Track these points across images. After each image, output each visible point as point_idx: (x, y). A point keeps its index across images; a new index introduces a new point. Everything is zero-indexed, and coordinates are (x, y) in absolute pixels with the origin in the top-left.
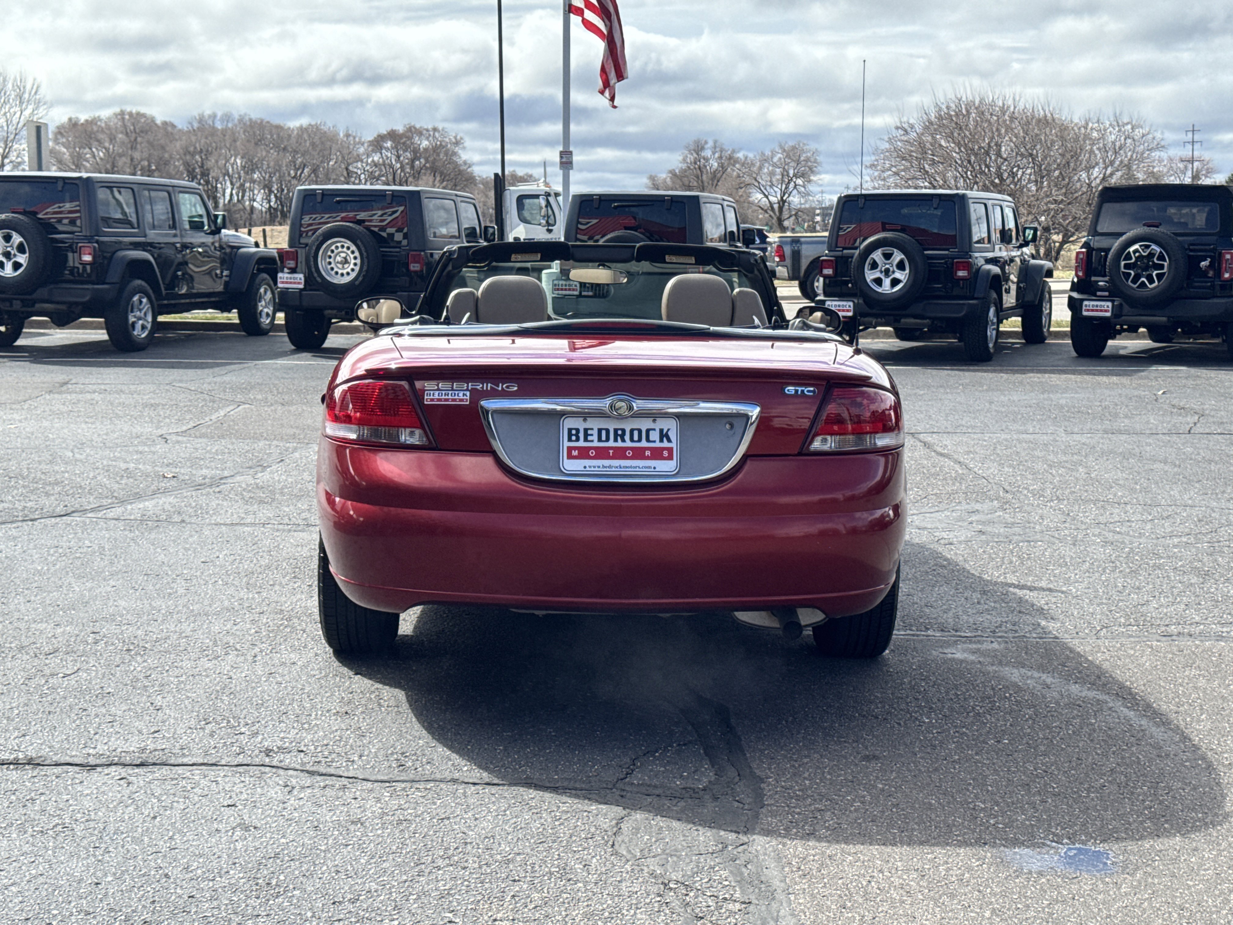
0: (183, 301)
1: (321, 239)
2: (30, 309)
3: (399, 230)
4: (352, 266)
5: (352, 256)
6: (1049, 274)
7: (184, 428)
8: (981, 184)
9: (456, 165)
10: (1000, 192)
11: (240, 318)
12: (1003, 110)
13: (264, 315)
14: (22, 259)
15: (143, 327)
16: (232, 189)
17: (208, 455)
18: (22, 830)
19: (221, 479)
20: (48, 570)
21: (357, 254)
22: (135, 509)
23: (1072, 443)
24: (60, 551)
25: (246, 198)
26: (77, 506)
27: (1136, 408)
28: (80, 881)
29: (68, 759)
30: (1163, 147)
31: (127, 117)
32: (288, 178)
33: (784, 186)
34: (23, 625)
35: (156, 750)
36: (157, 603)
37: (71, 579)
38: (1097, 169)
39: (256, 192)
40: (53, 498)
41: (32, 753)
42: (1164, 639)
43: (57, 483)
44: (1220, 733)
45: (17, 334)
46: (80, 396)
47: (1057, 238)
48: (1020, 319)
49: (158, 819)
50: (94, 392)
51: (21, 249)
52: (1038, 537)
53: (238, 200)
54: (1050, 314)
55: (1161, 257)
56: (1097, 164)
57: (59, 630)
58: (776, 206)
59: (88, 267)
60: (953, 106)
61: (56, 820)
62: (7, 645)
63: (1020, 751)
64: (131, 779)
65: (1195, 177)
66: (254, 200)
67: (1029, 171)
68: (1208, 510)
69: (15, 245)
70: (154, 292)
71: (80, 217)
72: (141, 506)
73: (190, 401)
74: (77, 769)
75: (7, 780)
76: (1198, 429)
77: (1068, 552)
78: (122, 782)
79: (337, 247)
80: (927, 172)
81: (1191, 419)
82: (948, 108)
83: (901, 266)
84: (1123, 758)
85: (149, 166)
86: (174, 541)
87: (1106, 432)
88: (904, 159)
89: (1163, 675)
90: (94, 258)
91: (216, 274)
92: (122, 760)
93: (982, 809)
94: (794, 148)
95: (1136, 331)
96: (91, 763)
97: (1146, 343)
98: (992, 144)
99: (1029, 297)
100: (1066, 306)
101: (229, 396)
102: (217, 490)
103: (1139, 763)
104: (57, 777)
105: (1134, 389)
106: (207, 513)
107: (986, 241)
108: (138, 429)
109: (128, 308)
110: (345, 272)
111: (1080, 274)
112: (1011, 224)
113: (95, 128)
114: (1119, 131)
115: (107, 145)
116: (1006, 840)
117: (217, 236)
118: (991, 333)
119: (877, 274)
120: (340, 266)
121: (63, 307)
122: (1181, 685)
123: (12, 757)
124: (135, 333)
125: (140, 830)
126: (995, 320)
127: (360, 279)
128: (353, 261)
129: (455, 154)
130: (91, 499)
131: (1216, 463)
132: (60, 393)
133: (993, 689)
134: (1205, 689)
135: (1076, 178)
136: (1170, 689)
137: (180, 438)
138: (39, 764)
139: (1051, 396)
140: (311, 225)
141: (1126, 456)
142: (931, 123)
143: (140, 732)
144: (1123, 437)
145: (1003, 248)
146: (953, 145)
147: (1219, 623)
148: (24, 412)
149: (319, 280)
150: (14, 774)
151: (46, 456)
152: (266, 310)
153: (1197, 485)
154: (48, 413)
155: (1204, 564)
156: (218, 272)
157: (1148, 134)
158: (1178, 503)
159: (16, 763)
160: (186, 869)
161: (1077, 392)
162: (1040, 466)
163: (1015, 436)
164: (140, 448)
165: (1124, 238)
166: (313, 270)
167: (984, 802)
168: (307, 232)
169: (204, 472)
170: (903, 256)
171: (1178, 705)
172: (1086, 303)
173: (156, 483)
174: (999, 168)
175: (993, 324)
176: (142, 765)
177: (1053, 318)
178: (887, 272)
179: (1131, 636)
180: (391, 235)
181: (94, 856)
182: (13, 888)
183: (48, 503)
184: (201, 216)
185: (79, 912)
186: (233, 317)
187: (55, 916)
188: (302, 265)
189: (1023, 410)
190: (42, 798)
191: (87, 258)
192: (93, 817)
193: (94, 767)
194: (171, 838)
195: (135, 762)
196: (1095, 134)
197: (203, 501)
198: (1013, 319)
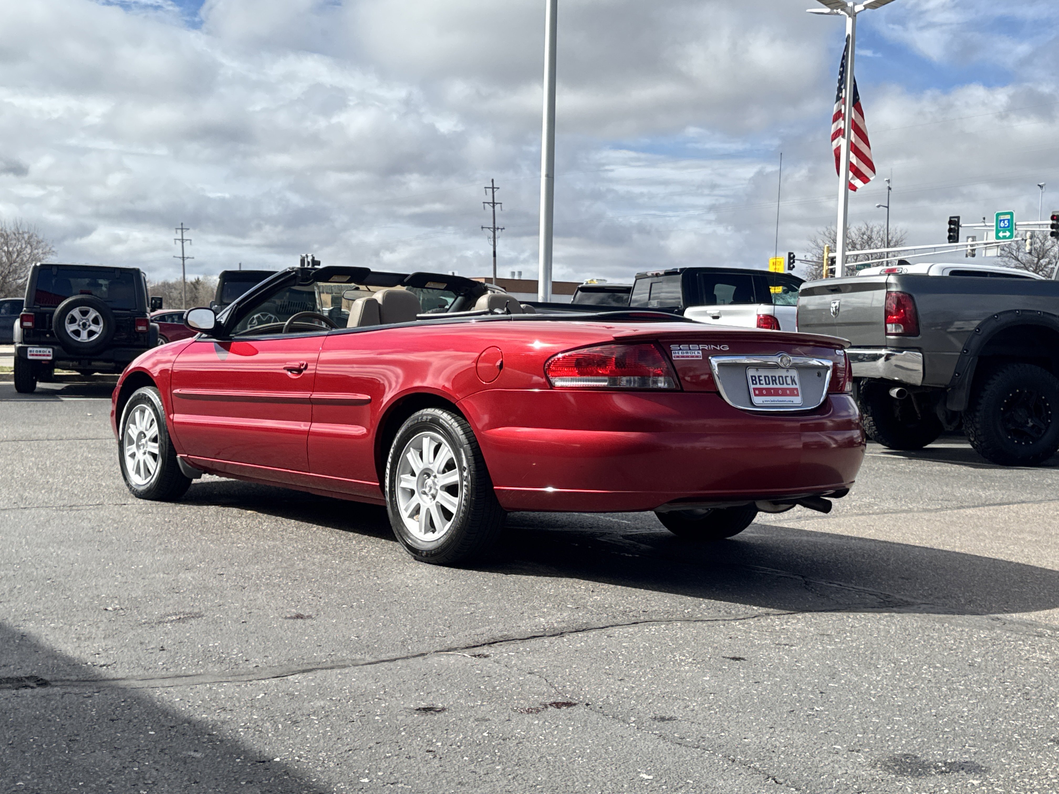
170: (98, 314)
178: (84, 325)
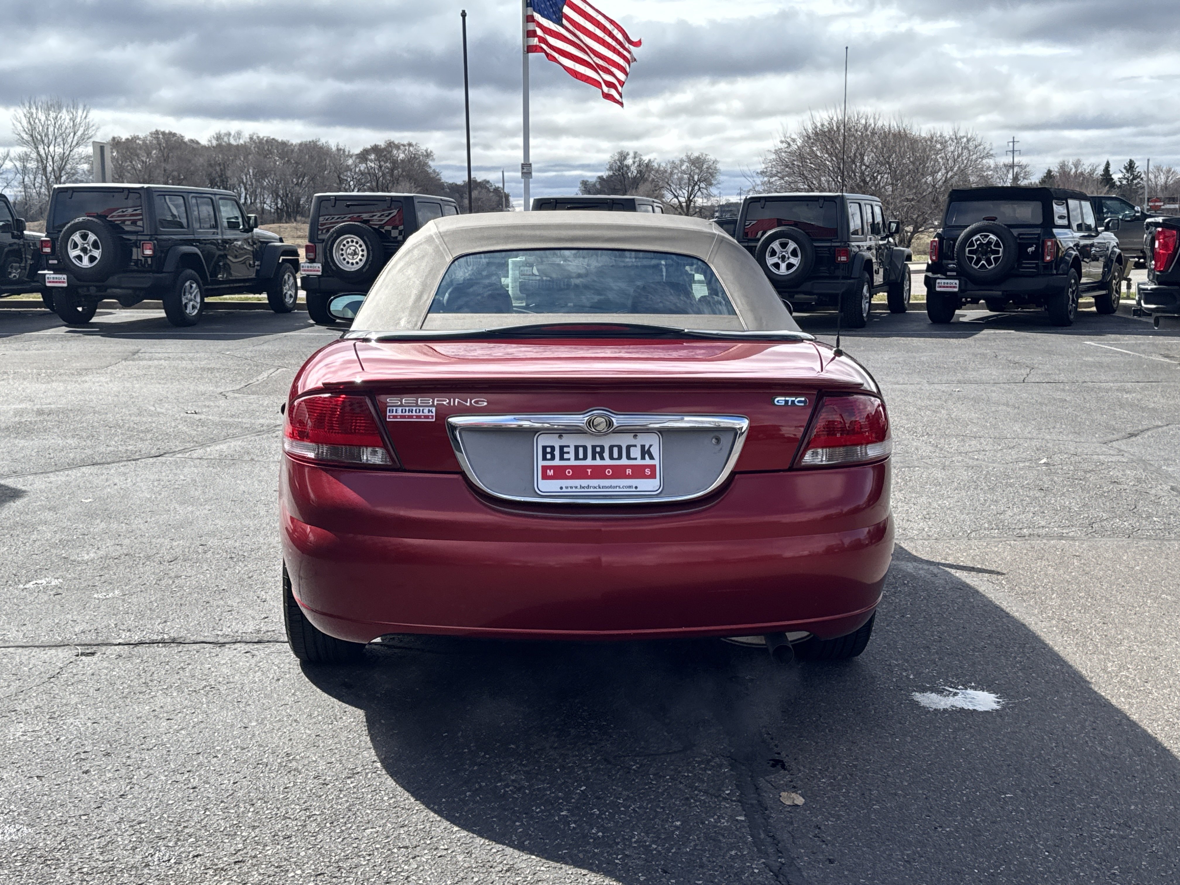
0: (224, 286)
1: (335, 235)
2: (103, 294)
3: (395, 227)
4: (360, 257)
5: (360, 249)
6: (909, 258)
7: (238, 387)
8: (849, 186)
9: (428, 174)
10: (864, 193)
11: (269, 299)
12: (866, 127)
13: (288, 296)
14: (97, 253)
15: (194, 307)
16: (246, 194)
17: (261, 408)
18: (179, 689)
19: (276, 426)
20: (156, 498)
21: (364, 247)
22: (214, 450)
23: (934, 391)
24: (162, 483)
25: (258, 201)
26: (167, 448)
27: (981, 364)
28: (232, 725)
29: (202, 639)
30: (992, 155)
31: (161, 136)
32: (291, 185)
33: (690, 189)
34: (145, 540)
35: (268, 631)
36: (246, 522)
37: (174, 505)
38: (940, 174)
39: (266, 196)
40: (147, 443)
41: (173, 635)
42: (1019, 539)
43: (148, 431)
44: (1067, 608)
45: (93, 314)
46: (150, 363)
47: (910, 228)
48: (886, 294)
49: (281, 681)
50: (161, 359)
51: (95, 245)
52: (916, 463)
53: (251, 203)
54: (910, 290)
55: (997, 245)
56: (940, 170)
57: (175, 544)
58: (684, 204)
59: (149, 260)
60: (826, 123)
61: (204, 683)
62: (137, 555)
63: (919, 623)
64: (256, 653)
65: (1016, 178)
66: (265, 203)
67: (886, 176)
68: (1044, 442)
69: (91, 242)
70: (201, 279)
71: (141, 220)
72: (218, 448)
73: (238, 365)
74: (211, 646)
75: (160, 655)
76: (1032, 378)
77: (940, 475)
78: (248, 655)
79: (348, 242)
80: (806, 177)
81: (1024, 372)
82: (822, 125)
83: (794, 253)
84: (996, 626)
85: (179, 176)
86: (249, 475)
87: (959, 382)
88: (787, 166)
89: (1021, 566)
90: (154, 252)
91: (250, 264)
92: (244, 639)
93: (896, 665)
94: (698, 158)
95: (977, 303)
96: (221, 641)
97: (986, 313)
98: (858, 155)
99: (893, 277)
100: (923, 284)
101: (268, 361)
102: (274, 435)
103: (1009, 630)
104: (197, 652)
105: (978, 348)
106: (270, 453)
107: (860, 232)
108: (201, 388)
109: (181, 292)
110: (354, 261)
111: (934, 258)
112: (879, 219)
113: (134, 145)
114: (957, 143)
115: (144, 159)
116: (917, 686)
117: (250, 234)
118: (865, 306)
119: (775, 260)
120: (351, 257)
121: (130, 291)
122: (1036, 573)
123: (160, 637)
124: (188, 311)
125: (269, 689)
126: (868, 295)
127: (367, 267)
128: (361, 253)
129: (426, 164)
130: (177, 443)
131: (1046, 405)
132: (133, 360)
133: (894, 578)
134: (1054, 575)
135: (923, 180)
136: (1027, 576)
137: (236, 395)
138: (181, 643)
139: (914, 354)
140: (325, 224)
141: (976, 400)
142: (809, 138)
143: (253, 618)
144: (974, 386)
145: (873, 238)
146: (826, 155)
147: (1059, 526)
148: (108, 376)
149: (334, 268)
150: (163, 650)
151: (134, 410)
152: (289, 292)
153: (1033, 422)
154: (127, 376)
155: (1044, 483)
156: (251, 262)
157: (980, 145)
158: (1020, 436)
159: (163, 642)
160: (310, 715)
161: (933, 351)
162: (911, 409)
163: (890, 387)
164: (207, 403)
165: (968, 229)
166: (329, 260)
167: (897, 660)
168: (322, 230)
169: (261, 421)
170: (796, 246)
171: (1035, 587)
172: (938, 281)
173: (225, 430)
174: (862, 173)
175: (866, 298)
176: (259, 642)
177: (912, 293)
178: (783, 258)
179: (994, 537)
180: (389, 232)
181: (239, 707)
182: (183, 732)
183: (144, 446)
184: (237, 218)
185: (237, 748)
186: (264, 297)
187: (218, 751)
188: (320, 257)
189: (893, 366)
190: (190, 667)
191: (148, 252)
192: (231, 680)
193: (223, 644)
194: (293, 694)
195: (254, 640)
196: (939, 146)
197: (266, 444)
198: (881, 294)
